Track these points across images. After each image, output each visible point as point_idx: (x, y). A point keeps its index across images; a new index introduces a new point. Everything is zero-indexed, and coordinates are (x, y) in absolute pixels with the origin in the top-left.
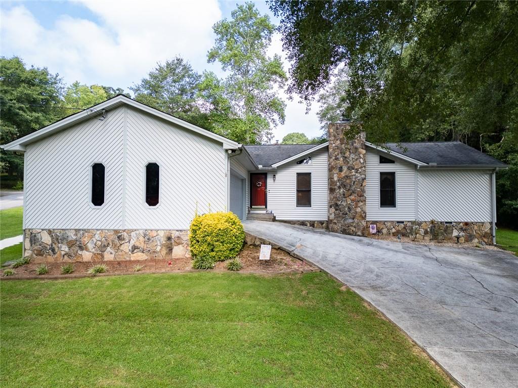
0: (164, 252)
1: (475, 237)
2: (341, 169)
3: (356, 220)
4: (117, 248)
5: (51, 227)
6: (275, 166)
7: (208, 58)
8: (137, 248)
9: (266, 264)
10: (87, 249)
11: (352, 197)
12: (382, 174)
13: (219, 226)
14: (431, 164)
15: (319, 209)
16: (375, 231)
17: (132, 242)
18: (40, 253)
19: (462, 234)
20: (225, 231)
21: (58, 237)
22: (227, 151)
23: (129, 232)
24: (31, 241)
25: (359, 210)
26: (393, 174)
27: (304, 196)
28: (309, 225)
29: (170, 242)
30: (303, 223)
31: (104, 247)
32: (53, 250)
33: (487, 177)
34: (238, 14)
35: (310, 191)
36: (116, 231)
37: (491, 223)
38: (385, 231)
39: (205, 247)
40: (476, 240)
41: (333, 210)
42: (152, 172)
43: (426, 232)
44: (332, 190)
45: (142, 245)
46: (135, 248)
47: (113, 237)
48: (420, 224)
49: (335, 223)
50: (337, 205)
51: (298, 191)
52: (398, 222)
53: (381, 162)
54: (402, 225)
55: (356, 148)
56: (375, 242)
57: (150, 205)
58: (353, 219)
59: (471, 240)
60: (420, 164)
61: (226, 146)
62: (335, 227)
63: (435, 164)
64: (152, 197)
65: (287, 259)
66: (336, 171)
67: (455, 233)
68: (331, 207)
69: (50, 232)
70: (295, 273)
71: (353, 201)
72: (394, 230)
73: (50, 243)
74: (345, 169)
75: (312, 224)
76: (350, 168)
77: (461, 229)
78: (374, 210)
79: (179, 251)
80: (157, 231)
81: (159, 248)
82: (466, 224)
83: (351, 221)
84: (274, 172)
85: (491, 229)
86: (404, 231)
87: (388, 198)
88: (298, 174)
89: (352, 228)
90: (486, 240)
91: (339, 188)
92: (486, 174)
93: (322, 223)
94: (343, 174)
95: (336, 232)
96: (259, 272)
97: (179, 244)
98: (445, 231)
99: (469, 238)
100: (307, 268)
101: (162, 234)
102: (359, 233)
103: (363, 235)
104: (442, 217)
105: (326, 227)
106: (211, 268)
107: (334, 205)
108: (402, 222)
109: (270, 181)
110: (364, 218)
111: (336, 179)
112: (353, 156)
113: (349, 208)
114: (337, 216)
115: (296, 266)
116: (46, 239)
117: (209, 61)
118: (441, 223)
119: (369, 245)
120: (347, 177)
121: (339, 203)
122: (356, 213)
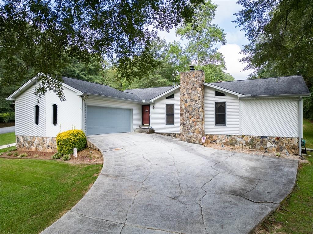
1: (284, 148)
2: (186, 102)
3: (195, 134)
4: (43, 145)
5: (23, 134)
10: (33, 145)
11: (193, 119)
12: (217, 103)
16: (205, 141)
17: (48, 143)
19: (274, 145)
21: (25, 139)
23: (47, 138)
24: (17, 141)
25: (197, 127)
26: (224, 103)
27: (170, 119)
28: (172, 136)
30: (169, 135)
31: (38, 145)
32: (24, 145)
33: (295, 103)
35: (173, 115)
37: (298, 138)
38: (218, 141)
40: (285, 151)
41: (182, 127)
42: (55, 109)
43: (247, 143)
44: (181, 115)
45: (51, 145)
46: (48, 146)
47: (42, 140)
48: (242, 137)
49: (183, 135)
50: (184, 124)
51: (167, 115)
52: (227, 136)
53: (216, 95)
54: (230, 138)
55: (196, 88)
57: (54, 124)
58: (194, 133)
59: (282, 150)
60: (240, 95)
62: (183, 137)
66: (183, 103)
67: (269, 145)
68: (181, 125)
69: (23, 137)
71: (193, 121)
72: (224, 141)
74: (189, 101)
75: (175, 135)
76: (192, 101)
77: (274, 142)
82: (278, 138)
83: (192, 134)
84: (153, 104)
85: (298, 142)
86: (231, 142)
87: (221, 119)
88: (167, 105)
89: (193, 139)
90: (294, 151)
91: (185, 113)
92: (295, 101)
93: (178, 134)
94: (188, 104)
95: (184, 141)
98: (262, 142)
99: (280, 149)
102: (197, 142)
108: (230, 136)
109: (151, 109)
110: (200, 132)
111: (183, 107)
112: (193, 92)
113: (191, 126)
114: (184, 131)
116: (22, 140)
118: (258, 137)
120: (190, 106)
121: (185, 123)
122: (195, 129)
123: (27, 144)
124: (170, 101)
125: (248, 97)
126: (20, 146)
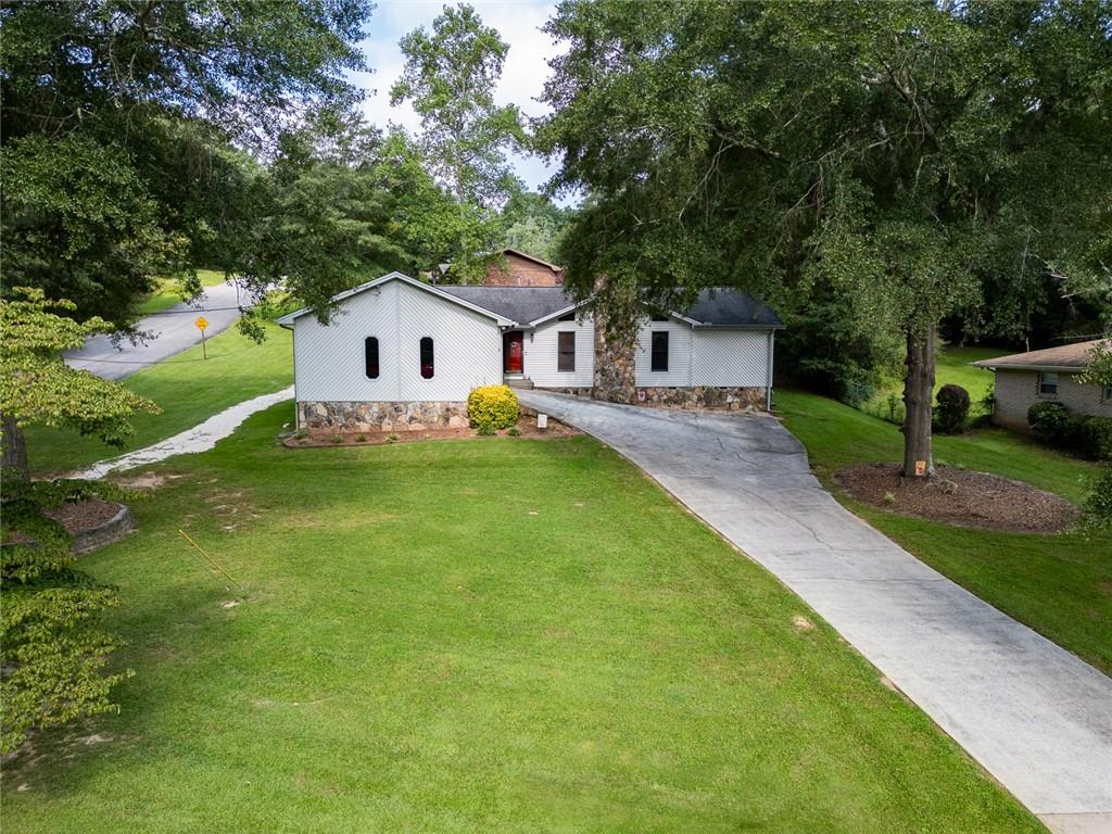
0: (441, 422)
1: (749, 403)
3: (624, 387)
4: (394, 419)
5: (327, 399)
6: (533, 324)
7: (390, 98)
8: (416, 419)
9: (542, 431)
10: (364, 420)
11: (621, 361)
12: (654, 333)
13: (500, 399)
14: (706, 324)
15: (585, 372)
16: (643, 399)
17: (409, 414)
18: (316, 425)
19: (737, 399)
20: (505, 403)
21: (333, 409)
22: (500, 327)
23: (406, 403)
24: (305, 414)
25: (627, 375)
26: (666, 334)
27: (566, 360)
28: (572, 392)
29: (448, 413)
30: (566, 391)
31: (381, 418)
32: (330, 422)
33: (765, 337)
34: (444, 24)
35: (573, 353)
36: (393, 404)
37: (767, 388)
38: (655, 398)
39: (487, 417)
40: (751, 407)
41: (599, 375)
42: (427, 346)
43: (700, 399)
44: (598, 353)
45: (419, 416)
46: (412, 419)
47: (390, 409)
48: (693, 390)
49: (601, 390)
50: (603, 370)
51: (560, 353)
52: (670, 388)
53: (654, 320)
54: (674, 391)
56: (643, 410)
57: (425, 377)
58: (621, 385)
59: (745, 407)
60: (695, 323)
61: (500, 323)
62: (602, 394)
63: (710, 324)
64: (427, 371)
65: (559, 426)
66: (602, 332)
67: (729, 399)
68: (597, 372)
69: (325, 404)
70: (566, 436)
71: (621, 365)
72: (665, 397)
73: (326, 415)
75: (576, 391)
77: (736, 395)
78: (644, 375)
79: (455, 421)
80: (433, 402)
81: (436, 419)
82: (741, 389)
83: (618, 387)
84: (532, 332)
85: (766, 394)
86: (677, 398)
87: (660, 361)
88: (561, 333)
89: (620, 396)
90: (761, 406)
91: (607, 350)
92: (761, 331)
93: (587, 390)
95: (602, 400)
96: (537, 437)
97: (455, 415)
98: (720, 396)
99: (744, 404)
100: (576, 433)
101: (438, 405)
102: (627, 401)
103: (631, 403)
104: (716, 381)
105: (592, 394)
106: (494, 434)
107: (601, 370)
108: (675, 388)
109: (526, 342)
110: (633, 384)
111: (602, 340)
113: (617, 373)
114: (603, 383)
115: (566, 431)
116: (322, 411)
117: (393, 103)
118: (716, 388)
119: (635, 413)
121: (606, 368)
123: (342, 419)
124: (565, 327)
125: (707, 326)
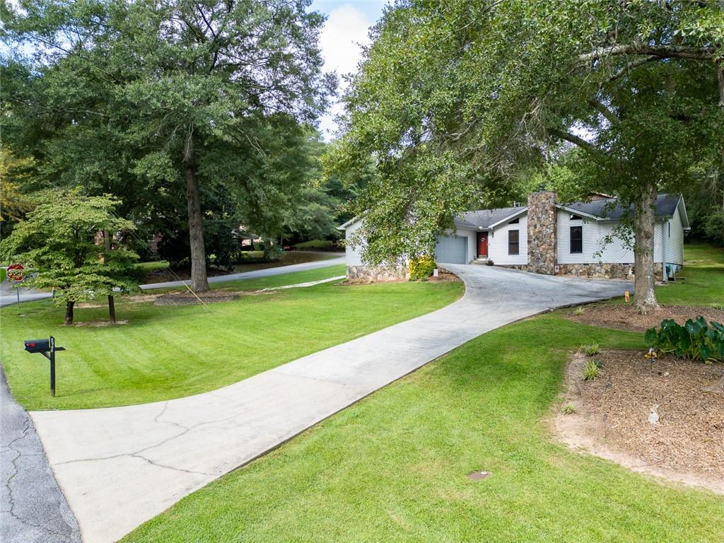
2: (535, 227)
3: (546, 263)
5: (357, 265)
6: (491, 227)
11: (543, 247)
12: (571, 228)
15: (523, 257)
21: (359, 270)
24: (349, 272)
25: (548, 256)
26: (580, 228)
27: (514, 247)
28: (517, 268)
30: (513, 267)
33: (660, 226)
35: (518, 243)
37: (662, 263)
38: (573, 271)
41: (530, 256)
43: (607, 272)
44: (529, 242)
48: (601, 265)
49: (531, 266)
50: (532, 253)
51: (510, 244)
52: (584, 264)
53: (572, 219)
55: (547, 211)
58: (544, 262)
60: (598, 219)
62: (531, 268)
63: (609, 219)
66: (532, 228)
67: (631, 272)
68: (528, 254)
71: (544, 249)
72: (581, 271)
74: (538, 226)
75: (520, 267)
76: (542, 226)
78: (565, 255)
84: (493, 230)
85: (662, 268)
86: (588, 271)
87: (576, 246)
88: (510, 232)
89: (544, 269)
91: (534, 240)
92: (659, 223)
93: (524, 266)
94: (537, 230)
95: (533, 272)
98: (623, 270)
102: (549, 273)
103: (551, 274)
105: (527, 269)
107: (531, 253)
108: (588, 264)
109: (490, 237)
110: (551, 261)
111: (532, 233)
112: (544, 216)
113: (541, 254)
114: (533, 261)
118: (620, 264)
120: (540, 232)
121: (534, 251)
122: (546, 258)
123: (362, 275)
124: (513, 227)
125: (607, 220)
126: (353, 277)
